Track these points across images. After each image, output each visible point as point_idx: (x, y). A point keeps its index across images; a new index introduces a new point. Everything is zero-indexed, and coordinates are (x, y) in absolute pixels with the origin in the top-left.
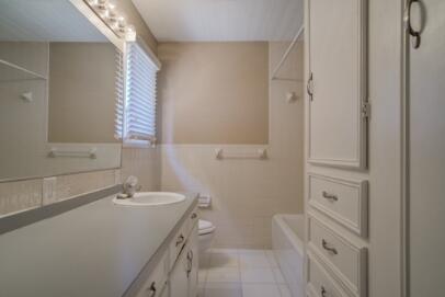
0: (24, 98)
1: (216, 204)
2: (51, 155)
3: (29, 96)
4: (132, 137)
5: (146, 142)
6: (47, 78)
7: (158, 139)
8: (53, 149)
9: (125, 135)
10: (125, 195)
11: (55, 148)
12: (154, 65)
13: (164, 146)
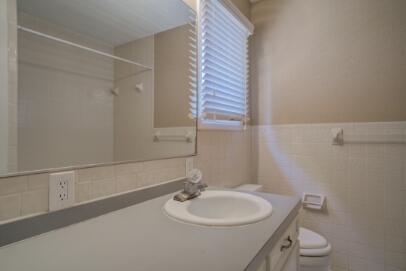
0: (138, 90)
1: (332, 205)
2: (156, 139)
3: (141, 87)
4: (209, 116)
5: (237, 123)
6: (152, 68)
7: (253, 119)
8: (158, 134)
9: (200, 114)
10: (186, 196)
11: (159, 133)
12: (243, 28)
13: (261, 127)
